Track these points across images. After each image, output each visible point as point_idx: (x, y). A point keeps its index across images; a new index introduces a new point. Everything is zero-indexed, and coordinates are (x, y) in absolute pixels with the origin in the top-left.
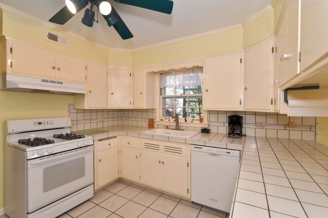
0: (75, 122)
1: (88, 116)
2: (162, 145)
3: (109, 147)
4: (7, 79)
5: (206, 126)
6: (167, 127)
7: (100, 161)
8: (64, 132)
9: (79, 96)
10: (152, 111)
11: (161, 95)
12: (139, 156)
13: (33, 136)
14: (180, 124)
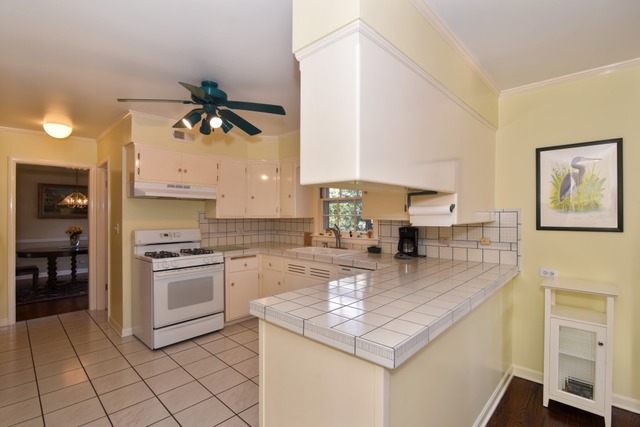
0: (206, 235)
1: (222, 228)
2: (308, 266)
3: (245, 268)
4: (136, 187)
5: (376, 243)
6: (326, 244)
7: (233, 284)
8: (192, 247)
9: (210, 203)
10: (309, 221)
11: (321, 197)
12: (281, 282)
13: (158, 249)
14: (342, 241)
